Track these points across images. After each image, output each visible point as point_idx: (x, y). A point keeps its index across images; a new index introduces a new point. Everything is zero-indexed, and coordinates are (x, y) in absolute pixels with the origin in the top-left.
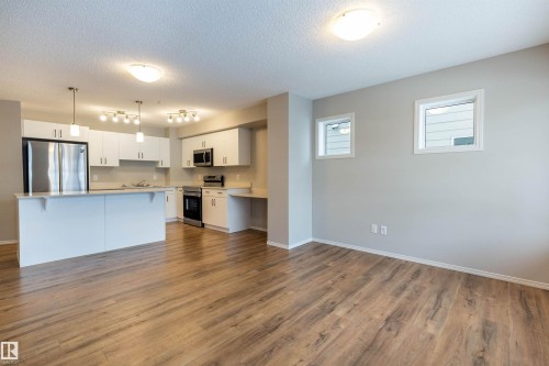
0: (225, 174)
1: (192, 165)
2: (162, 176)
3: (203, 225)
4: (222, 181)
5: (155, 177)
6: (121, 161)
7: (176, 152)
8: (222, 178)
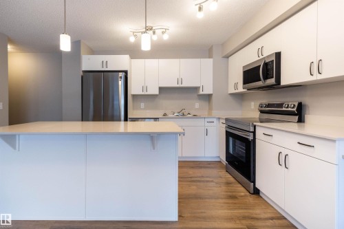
0: (306, 100)
1: (241, 89)
2: (205, 104)
3: (257, 192)
4: (299, 114)
5: (197, 105)
6: (161, 89)
7: (221, 75)
8: (300, 107)
